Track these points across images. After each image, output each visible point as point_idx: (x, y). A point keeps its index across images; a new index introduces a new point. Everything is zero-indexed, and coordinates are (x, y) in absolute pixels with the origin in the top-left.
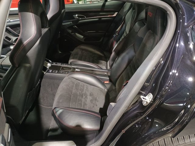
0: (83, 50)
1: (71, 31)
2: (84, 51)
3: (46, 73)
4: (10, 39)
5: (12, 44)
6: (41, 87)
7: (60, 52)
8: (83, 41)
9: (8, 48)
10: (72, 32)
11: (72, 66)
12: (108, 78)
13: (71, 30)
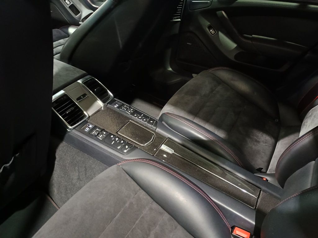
0: (219, 81)
1: (208, 23)
2: (219, 88)
3: (74, 131)
4: (77, 11)
5: (76, 24)
6: (57, 160)
7: (170, 69)
8: (232, 57)
9: (65, 30)
10: (210, 28)
11: (159, 130)
12: (254, 223)
13: (209, 21)
